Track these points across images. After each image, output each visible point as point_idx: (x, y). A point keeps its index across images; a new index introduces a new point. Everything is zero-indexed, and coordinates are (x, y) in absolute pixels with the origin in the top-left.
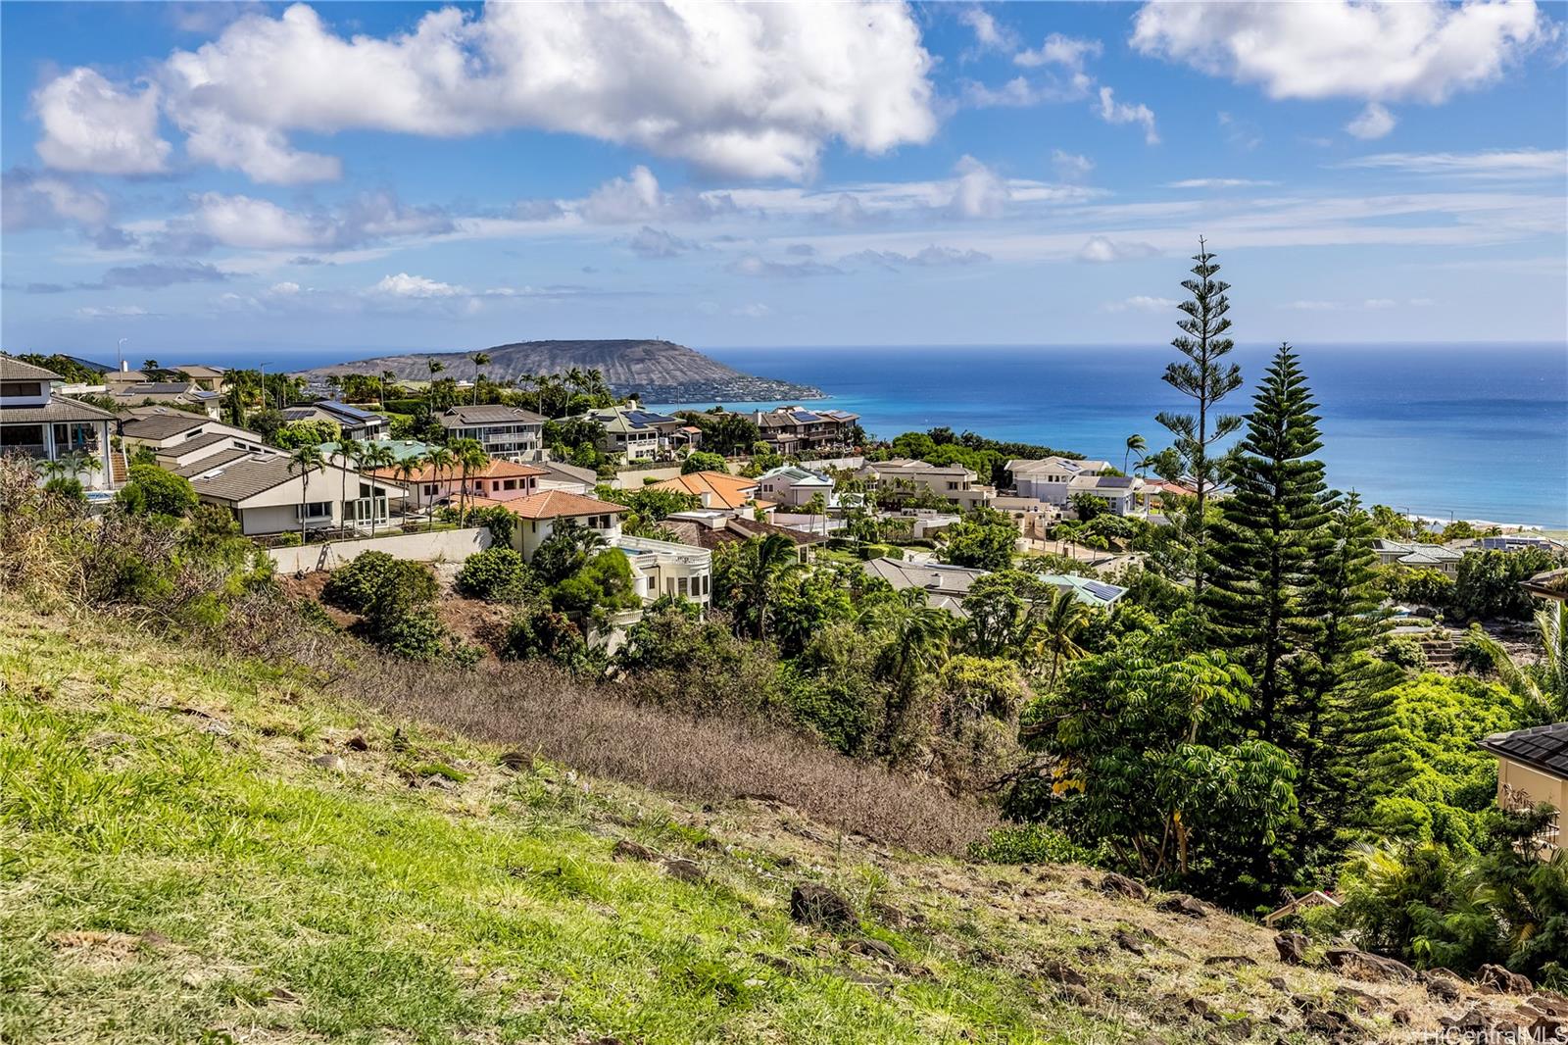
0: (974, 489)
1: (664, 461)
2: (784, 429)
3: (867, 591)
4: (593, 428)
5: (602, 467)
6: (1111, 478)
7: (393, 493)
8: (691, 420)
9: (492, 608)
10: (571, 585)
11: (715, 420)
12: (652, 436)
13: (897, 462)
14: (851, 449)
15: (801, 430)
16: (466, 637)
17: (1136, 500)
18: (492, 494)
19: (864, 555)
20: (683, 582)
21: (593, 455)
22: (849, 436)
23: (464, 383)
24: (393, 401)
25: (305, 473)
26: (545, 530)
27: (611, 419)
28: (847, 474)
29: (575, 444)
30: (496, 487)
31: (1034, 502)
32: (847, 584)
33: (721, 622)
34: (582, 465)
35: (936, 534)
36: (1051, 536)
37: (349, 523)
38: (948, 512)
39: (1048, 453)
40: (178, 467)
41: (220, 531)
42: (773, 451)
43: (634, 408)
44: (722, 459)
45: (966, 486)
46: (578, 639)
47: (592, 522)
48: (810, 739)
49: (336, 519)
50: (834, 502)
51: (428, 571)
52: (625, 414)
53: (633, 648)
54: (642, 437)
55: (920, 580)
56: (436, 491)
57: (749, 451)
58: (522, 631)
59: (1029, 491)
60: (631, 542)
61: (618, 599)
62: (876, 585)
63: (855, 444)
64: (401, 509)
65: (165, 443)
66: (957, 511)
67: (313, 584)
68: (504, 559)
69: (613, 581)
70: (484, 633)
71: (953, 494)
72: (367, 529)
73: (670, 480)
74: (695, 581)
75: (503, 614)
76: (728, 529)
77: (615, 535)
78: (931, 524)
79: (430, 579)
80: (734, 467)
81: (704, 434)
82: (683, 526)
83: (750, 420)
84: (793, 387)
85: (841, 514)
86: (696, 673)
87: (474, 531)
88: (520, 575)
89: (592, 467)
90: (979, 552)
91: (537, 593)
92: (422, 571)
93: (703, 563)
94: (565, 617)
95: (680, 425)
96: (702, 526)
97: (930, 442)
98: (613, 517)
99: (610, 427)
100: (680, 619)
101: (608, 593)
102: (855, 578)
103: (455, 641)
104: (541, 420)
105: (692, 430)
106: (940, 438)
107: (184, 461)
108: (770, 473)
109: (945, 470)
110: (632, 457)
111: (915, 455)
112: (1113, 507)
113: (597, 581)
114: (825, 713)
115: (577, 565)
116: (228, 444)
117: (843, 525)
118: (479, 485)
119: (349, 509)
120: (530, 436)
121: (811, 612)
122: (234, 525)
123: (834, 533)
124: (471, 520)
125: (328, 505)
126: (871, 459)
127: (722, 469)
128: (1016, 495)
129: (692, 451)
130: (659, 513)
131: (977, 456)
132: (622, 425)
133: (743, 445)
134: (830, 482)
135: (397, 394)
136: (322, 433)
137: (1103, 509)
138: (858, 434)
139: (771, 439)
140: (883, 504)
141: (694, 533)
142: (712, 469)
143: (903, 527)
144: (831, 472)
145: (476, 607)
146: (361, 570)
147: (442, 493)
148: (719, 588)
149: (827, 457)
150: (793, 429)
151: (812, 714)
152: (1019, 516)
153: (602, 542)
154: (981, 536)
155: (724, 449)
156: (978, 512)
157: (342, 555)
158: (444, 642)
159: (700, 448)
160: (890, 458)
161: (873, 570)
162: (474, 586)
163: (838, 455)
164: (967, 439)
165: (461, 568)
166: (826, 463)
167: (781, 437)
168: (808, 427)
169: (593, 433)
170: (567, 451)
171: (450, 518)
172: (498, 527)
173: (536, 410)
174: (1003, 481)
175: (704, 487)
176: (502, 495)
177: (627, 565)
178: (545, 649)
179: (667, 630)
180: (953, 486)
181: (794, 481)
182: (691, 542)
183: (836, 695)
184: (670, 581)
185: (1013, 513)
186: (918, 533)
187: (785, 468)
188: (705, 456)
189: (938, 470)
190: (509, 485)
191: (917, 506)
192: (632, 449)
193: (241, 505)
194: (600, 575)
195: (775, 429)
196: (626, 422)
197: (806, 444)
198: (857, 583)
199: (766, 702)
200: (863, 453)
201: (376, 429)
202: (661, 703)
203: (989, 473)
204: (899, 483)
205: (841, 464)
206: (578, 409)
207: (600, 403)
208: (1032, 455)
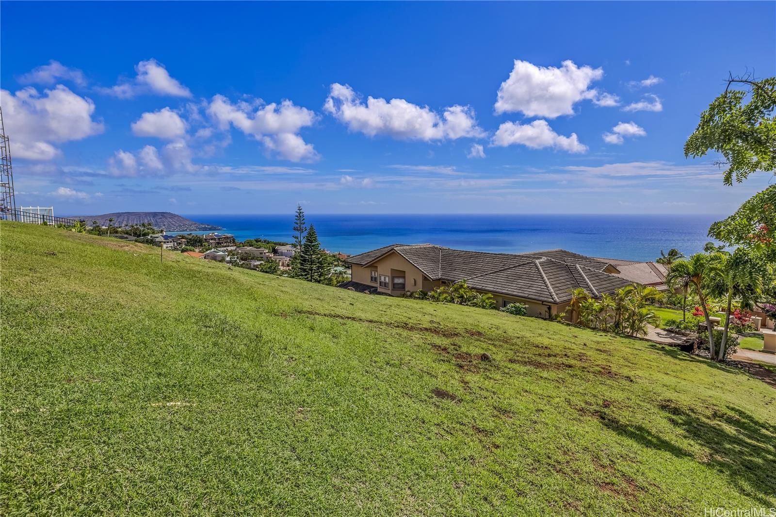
0: (267, 254)
1: (175, 249)
2: (212, 239)
4: (152, 240)
8: (183, 237)
11: (190, 237)
12: (171, 242)
13: (246, 247)
14: (232, 244)
15: (217, 239)
22: (231, 241)
23: (104, 227)
27: (157, 237)
28: (231, 251)
31: (283, 257)
36: (288, 266)
38: (260, 260)
39: (287, 244)
42: (209, 245)
43: (165, 234)
44: (193, 248)
45: (265, 253)
50: (228, 259)
52: (162, 236)
54: (168, 242)
57: (201, 245)
59: (282, 254)
63: (233, 243)
66: (262, 260)
71: (261, 256)
78: (255, 264)
80: (197, 250)
81: (187, 241)
83: (201, 237)
90: (268, 270)
95: (179, 239)
97: (254, 242)
99: (157, 240)
105: (183, 240)
106: (257, 241)
108: (208, 252)
109: (259, 249)
111: (251, 245)
126: (238, 247)
127: (194, 251)
128: (279, 255)
129: (184, 246)
131: (268, 245)
133: (200, 244)
134: (226, 253)
138: (234, 240)
139: (208, 242)
140: (242, 259)
142: (191, 251)
143: (248, 265)
144: (227, 251)
149: (225, 246)
150: (215, 239)
152: (280, 261)
154: (269, 266)
155: (194, 245)
156: (268, 260)
159: (186, 245)
160: (244, 246)
163: (228, 246)
164: (265, 241)
166: (225, 248)
167: (211, 241)
168: (219, 239)
173: (130, 235)
174: (275, 251)
180: (261, 253)
181: (215, 253)
185: (278, 260)
186: (252, 266)
187: (213, 250)
188: (188, 247)
189: (257, 249)
191: (251, 259)
192: (165, 246)
195: (209, 239)
196: (162, 238)
197: (218, 243)
200: (235, 245)
203: (271, 250)
204: (246, 253)
205: (229, 249)
206: (146, 234)
207: (153, 233)
208: (283, 245)
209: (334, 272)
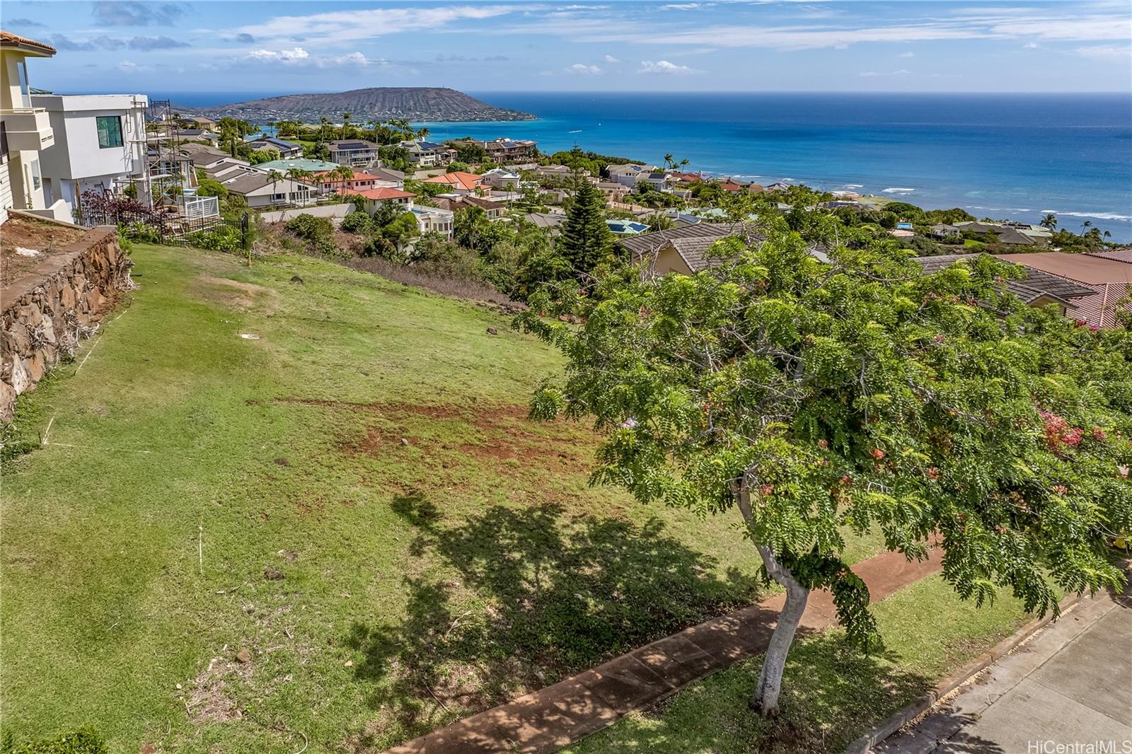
0: (588, 179)
1: (438, 166)
2: (498, 151)
3: (524, 227)
4: (403, 151)
5: (407, 170)
6: (658, 174)
7: (311, 189)
8: (452, 146)
9: (357, 236)
10: (390, 227)
11: (463, 145)
12: (432, 154)
13: (553, 166)
14: (531, 160)
15: (506, 151)
16: (346, 248)
17: (669, 184)
18: (355, 187)
19: (530, 211)
20: (440, 225)
21: (403, 164)
22: (533, 153)
23: (337, 126)
24: (303, 135)
25: (274, 182)
26: (379, 205)
27: (412, 146)
28: (527, 172)
29: (394, 158)
30: (357, 184)
31: (619, 185)
32: (517, 225)
33: (453, 243)
34: (396, 169)
36: (624, 201)
37: (293, 202)
39: (628, 162)
40: (215, 177)
41: (240, 206)
42: (492, 161)
43: (424, 140)
44: (466, 165)
45: (585, 178)
46: (393, 249)
47: (400, 201)
48: (488, 288)
49: (288, 201)
50: (519, 186)
51: (329, 221)
52: (419, 143)
53: (417, 252)
54: (428, 154)
55: (551, 223)
56: (330, 186)
57: (480, 161)
58: (370, 246)
59: (616, 180)
60: (418, 208)
61: (411, 233)
62: (529, 226)
63: (534, 156)
64: (315, 194)
65: (207, 167)
67: (280, 227)
68: (361, 217)
69: (409, 225)
70: (354, 248)
72: (301, 204)
73: (441, 178)
74: (446, 224)
75: (361, 239)
76: (463, 202)
77: (410, 206)
79: (330, 225)
80: (472, 169)
81: (458, 153)
82: (443, 200)
83: (481, 147)
85: (522, 191)
86: (442, 262)
87: (348, 205)
88: (368, 223)
89: (403, 170)
91: (375, 230)
92: (326, 222)
93: (450, 216)
94: (388, 241)
95: (446, 149)
96: (451, 200)
97: (570, 156)
98: (409, 199)
99: (412, 150)
100: (436, 241)
101: (407, 230)
102: (521, 221)
103: (341, 250)
104: (377, 146)
105: (453, 151)
106: (575, 154)
107: (217, 175)
108: (489, 172)
109: (576, 170)
110: (422, 164)
111: (563, 163)
112: (655, 188)
113: (403, 226)
114: (496, 278)
115: (394, 218)
116: (237, 167)
117: (522, 196)
118: (349, 184)
119: (293, 196)
120: (372, 155)
121: (496, 238)
122: (245, 203)
123: (519, 200)
124: (346, 200)
125: (284, 194)
126: (541, 165)
127: (466, 170)
128: (611, 182)
129: (452, 161)
130: (432, 194)
131: (592, 163)
132: (418, 149)
133: (477, 158)
134: (518, 176)
135: (304, 132)
136: (271, 155)
137: (651, 189)
138: (536, 153)
139: (492, 156)
140: (544, 186)
141: (447, 203)
142: (461, 170)
143: (551, 198)
144: (520, 171)
145: (350, 236)
146: (300, 222)
147: (332, 188)
148: (457, 227)
149: (518, 164)
150: (504, 151)
151: (491, 278)
152: (611, 191)
153: (404, 209)
155: (467, 160)
157: (291, 215)
158: (337, 251)
159: (456, 160)
160: (550, 164)
161: (528, 218)
162: (348, 228)
163: (525, 163)
164: (589, 155)
165: (343, 220)
166: (518, 167)
167: (496, 154)
168: (510, 150)
169: (402, 153)
170: (390, 162)
171: (337, 199)
172: (359, 203)
173: (375, 142)
174: (605, 174)
175: (456, 179)
176: (360, 188)
177: (416, 218)
178: (380, 253)
179: (430, 245)
181: (500, 176)
182: (444, 208)
183: (502, 271)
184: (435, 225)
185: (606, 191)
186: (558, 200)
187: (497, 170)
188: (458, 164)
189: (572, 170)
190: (363, 184)
191: (561, 187)
192: (422, 160)
193: (247, 195)
194: (403, 223)
195: (494, 151)
196: (419, 147)
197: (509, 157)
198: (521, 225)
200: (537, 162)
201: (296, 151)
202: (427, 273)
203: (598, 171)
204: (552, 176)
205: (525, 167)
206: (395, 141)
207: (407, 138)
208: (620, 163)
209: (705, 217)
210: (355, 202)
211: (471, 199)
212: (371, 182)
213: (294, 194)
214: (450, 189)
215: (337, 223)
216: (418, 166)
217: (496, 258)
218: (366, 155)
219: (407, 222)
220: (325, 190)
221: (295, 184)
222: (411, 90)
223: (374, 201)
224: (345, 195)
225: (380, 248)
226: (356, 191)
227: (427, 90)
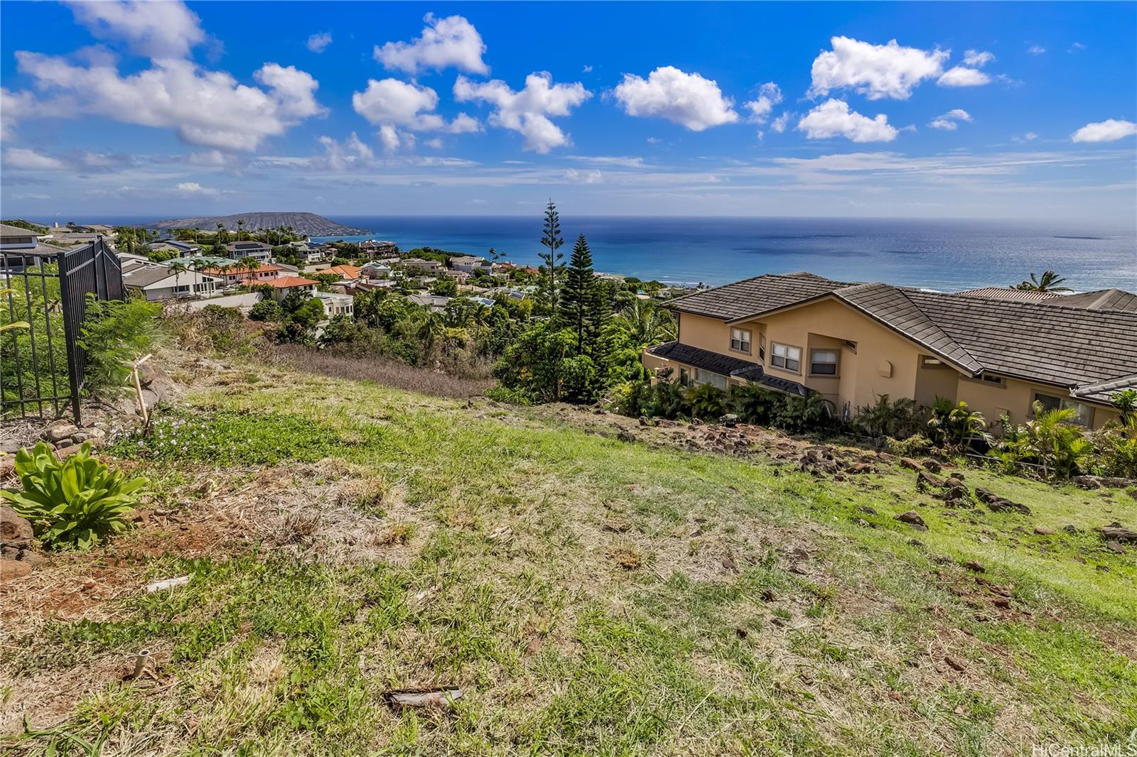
0: (440, 268)
1: (324, 262)
2: (369, 249)
5: (299, 264)
6: (485, 263)
7: (216, 280)
8: (333, 246)
9: (267, 324)
10: (299, 312)
11: (341, 245)
12: (317, 252)
13: (412, 259)
14: (395, 255)
15: (375, 248)
17: (494, 270)
18: (259, 278)
19: (406, 294)
20: (343, 308)
21: (294, 260)
22: (393, 250)
23: (232, 232)
24: (200, 239)
25: (177, 273)
26: (286, 292)
27: (300, 246)
28: (394, 264)
29: (286, 256)
30: (261, 275)
31: (461, 272)
34: (290, 264)
35: (428, 285)
36: (467, 284)
37: (198, 293)
38: (432, 276)
39: (464, 255)
42: (366, 256)
43: (309, 241)
44: (346, 260)
45: (437, 267)
46: (304, 333)
47: (305, 288)
48: (400, 362)
49: (192, 292)
50: (391, 275)
51: (239, 311)
52: (306, 244)
53: (327, 335)
54: (313, 252)
55: (427, 302)
57: (357, 257)
58: (282, 332)
59: (458, 268)
60: (321, 294)
61: (319, 316)
62: (413, 305)
63: (396, 253)
64: (220, 286)
66: (435, 276)
68: (270, 304)
69: (316, 309)
71: (433, 270)
72: (207, 295)
73: (327, 269)
74: (348, 308)
75: (272, 326)
76: (356, 287)
77: (315, 292)
78: (426, 281)
79: (240, 314)
80: (351, 263)
81: (338, 250)
82: (339, 287)
83: (356, 245)
84: (362, 230)
85: (395, 279)
86: (355, 343)
87: (255, 294)
88: (277, 309)
89: (295, 265)
90: (446, 291)
91: (286, 317)
92: (236, 311)
93: (350, 301)
94: (299, 325)
95: (328, 248)
96: (346, 287)
97: (423, 252)
98: (313, 285)
99: (300, 249)
100: (347, 323)
101: (315, 314)
102: (405, 302)
104: (271, 247)
105: (334, 249)
106: (426, 250)
108: (366, 265)
109: (429, 262)
110: (310, 260)
111: (418, 257)
112: (487, 273)
113: (310, 310)
114: (403, 353)
115: (302, 304)
116: (133, 262)
117: (395, 283)
118: (254, 275)
119: (197, 288)
120: (267, 253)
121: (393, 317)
123: (393, 286)
124: (253, 290)
125: (188, 287)
126: (402, 259)
127: (347, 264)
128: (454, 270)
129: (334, 257)
130: (329, 282)
131: (440, 256)
132: (307, 248)
133: (354, 254)
134: (389, 267)
135: (201, 236)
136: (171, 254)
137: (483, 274)
138: (396, 250)
139: (365, 252)
140: (410, 276)
141: (344, 290)
142: (344, 264)
143: (417, 283)
144: (389, 264)
145: (260, 324)
146: (207, 313)
148: (357, 311)
149: (387, 258)
150: (373, 248)
151: (399, 353)
152: (456, 277)
153: (310, 295)
154: (445, 285)
155: (347, 256)
156: (442, 276)
157: (196, 306)
159: (336, 256)
160: (409, 258)
161: (411, 299)
162: (258, 316)
163: (390, 258)
164: (436, 251)
165: (251, 308)
166: (386, 261)
167: (368, 251)
168: (378, 248)
169: (294, 251)
170: (284, 259)
171: (243, 289)
172: (266, 292)
173: (266, 242)
174: (449, 265)
175: (342, 271)
176: (264, 278)
177: (322, 304)
178: (293, 339)
179: (342, 327)
180: (433, 267)
181: (375, 268)
182: (344, 293)
183: (407, 346)
184: (338, 308)
185: (454, 276)
186: (422, 284)
187: (371, 263)
188: (340, 259)
189: (427, 262)
190: (266, 274)
191: (421, 275)
192: (310, 257)
193: (145, 288)
194: (311, 308)
195: (366, 248)
196: (307, 247)
197: (378, 254)
198: (406, 304)
199: (382, 350)
200: (399, 256)
201: (195, 252)
203: (444, 262)
204: (414, 267)
205: (392, 261)
206: (285, 242)
207: (295, 239)
208: (458, 256)
210: (262, 291)
211: (363, 285)
212: (274, 273)
213: (198, 285)
214: (341, 278)
215: (245, 311)
216: (307, 262)
217: (398, 334)
218: (260, 254)
219: (316, 307)
220: (229, 281)
221: (200, 276)
222: (283, 214)
223: (281, 289)
224: (252, 285)
225: (292, 333)
226: (261, 281)
227: (294, 214)
